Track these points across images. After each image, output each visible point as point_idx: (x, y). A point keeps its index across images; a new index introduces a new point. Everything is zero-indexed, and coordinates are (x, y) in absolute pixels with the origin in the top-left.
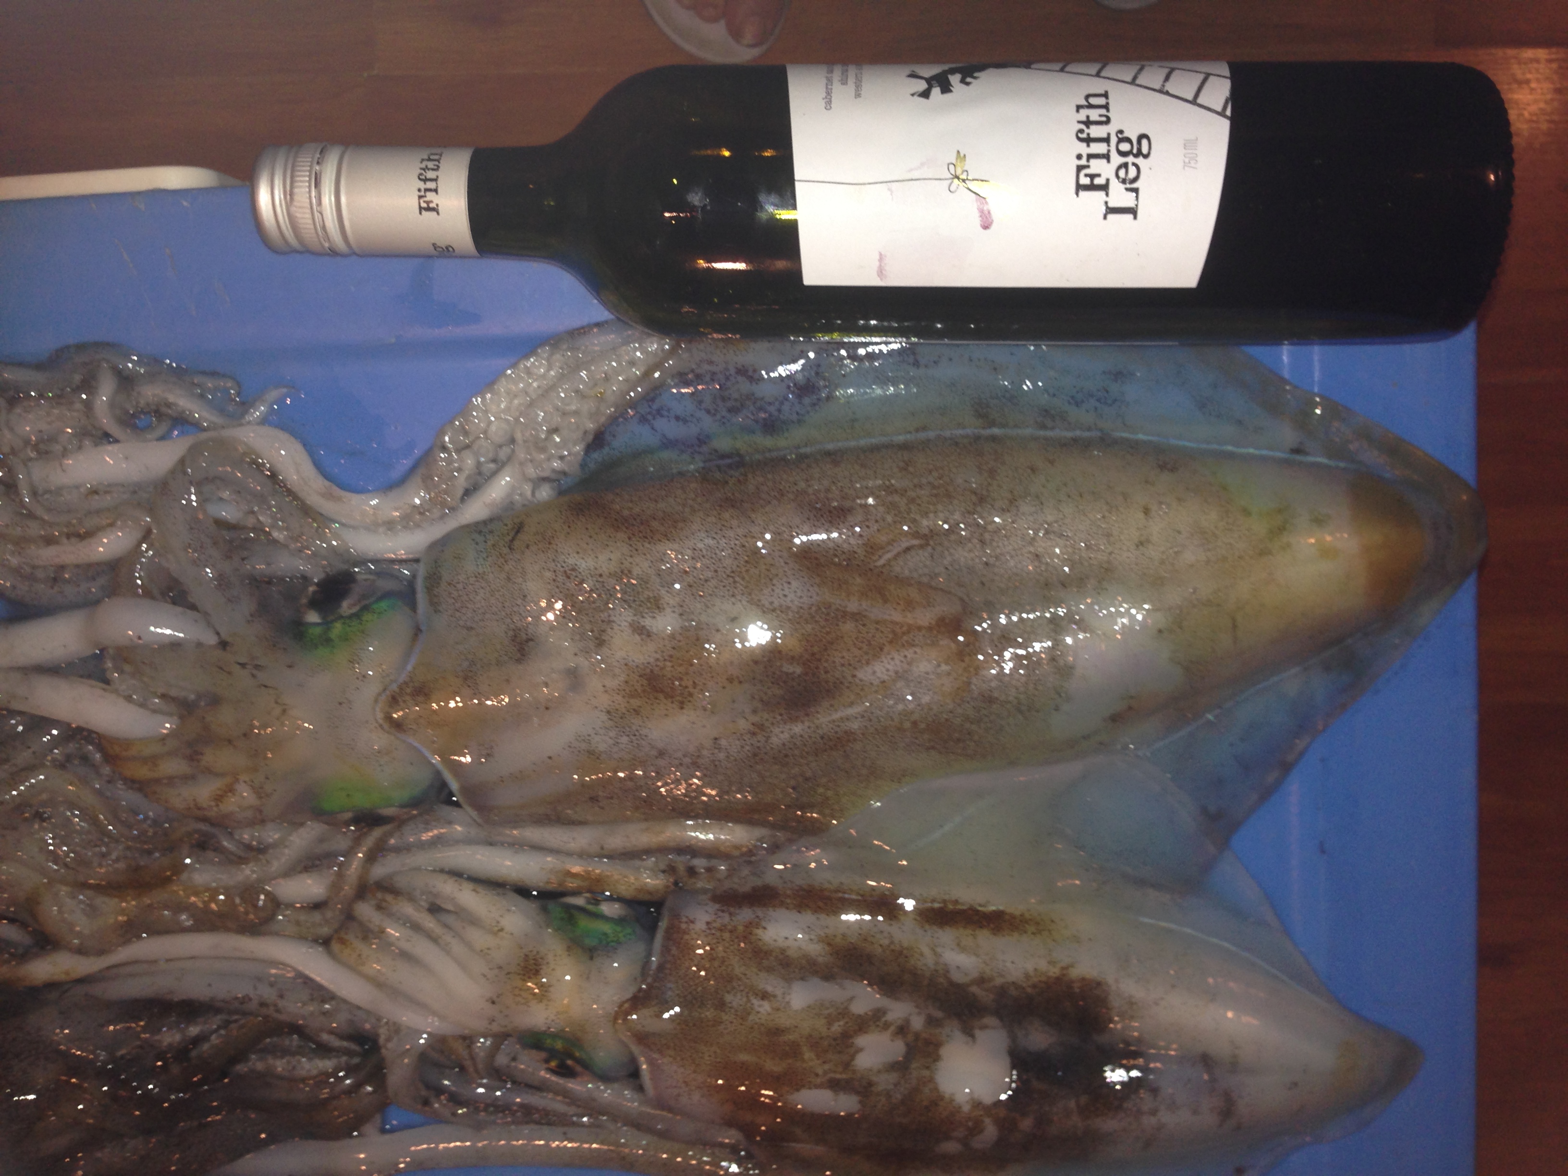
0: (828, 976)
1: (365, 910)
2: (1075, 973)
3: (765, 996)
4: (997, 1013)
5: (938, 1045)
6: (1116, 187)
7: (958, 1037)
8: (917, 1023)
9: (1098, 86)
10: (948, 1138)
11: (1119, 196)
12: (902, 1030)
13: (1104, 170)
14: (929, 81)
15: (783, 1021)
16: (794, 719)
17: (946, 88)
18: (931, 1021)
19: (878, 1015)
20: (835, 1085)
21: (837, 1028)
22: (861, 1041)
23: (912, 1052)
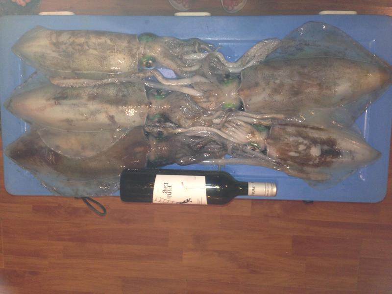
0: (296, 136)
1: (226, 124)
2: (332, 137)
3: (286, 138)
4: (320, 144)
5: (311, 147)
6: (167, 187)
7: (314, 146)
8: (308, 144)
9: (169, 199)
10: (311, 161)
11: (166, 185)
12: (306, 145)
13: (168, 189)
14: (189, 201)
15: (289, 142)
16: (295, 97)
17: (187, 200)
18: (310, 144)
19: (303, 142)
20: (295, 152)
21: (296, 144)
22: (300, 146)
23: (307, 148)
